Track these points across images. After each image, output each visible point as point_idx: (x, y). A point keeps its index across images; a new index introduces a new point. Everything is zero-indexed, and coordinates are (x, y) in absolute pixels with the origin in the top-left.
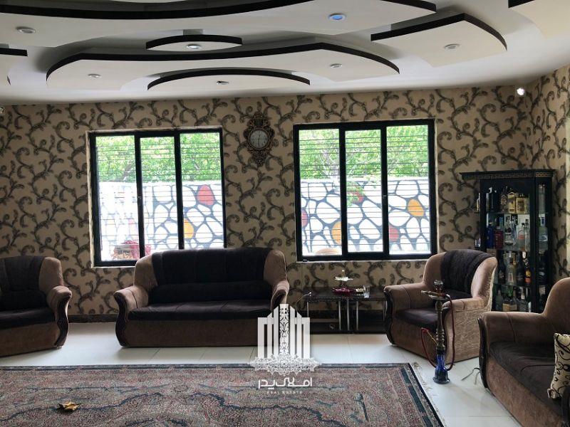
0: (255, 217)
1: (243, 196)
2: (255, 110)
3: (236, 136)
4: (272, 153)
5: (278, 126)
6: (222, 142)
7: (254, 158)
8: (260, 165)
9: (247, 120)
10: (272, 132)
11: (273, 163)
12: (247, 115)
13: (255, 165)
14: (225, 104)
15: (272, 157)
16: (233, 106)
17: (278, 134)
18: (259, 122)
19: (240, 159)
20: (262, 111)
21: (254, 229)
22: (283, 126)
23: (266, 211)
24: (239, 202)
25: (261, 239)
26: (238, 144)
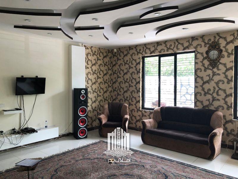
0: (210, 94)
1: (204, 83)
2: (212, 40)
3: (202, 54)
4: (221, 61)
5: (225, 47)
6: (196, 58)
7: (210, 64)
8: (213, 68)
9: (208, 46)
10: (221, 51)
11: (221, 66)
12: (208, 43)
13: (211, 68)
14: (197, 39)
15: (221, 63)
16: (201, 40)
17: (224, 51)
18: (214, 46)
19: (203, 65)
20: (216, 40)
21: (209, 100)
22: (227, 47)
23: (216, 91)
24: (202, 86)
25: (213, 105)
26: (202, 58)
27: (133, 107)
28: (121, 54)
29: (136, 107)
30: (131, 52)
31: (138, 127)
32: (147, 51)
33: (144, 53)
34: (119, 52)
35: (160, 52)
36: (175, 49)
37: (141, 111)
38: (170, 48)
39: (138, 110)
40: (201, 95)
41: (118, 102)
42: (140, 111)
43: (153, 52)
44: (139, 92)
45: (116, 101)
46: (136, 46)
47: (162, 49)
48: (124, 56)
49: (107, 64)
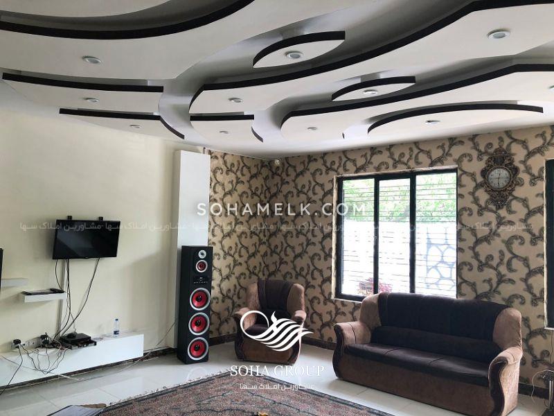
0: (492, 267)
1: (478, 242)
2: (496, 146)
3: (472, 175)
4: (515, 193)
5: (524, 162)
6: (459, 183)
7: (493, 200)
8: (499, 207)
9: (485, 158)
10: (516, 170)
11: (516, 205)
12: (486, 152)
13: (494, 208)
14: (461, 142)
15: (516, 198)
16: (470, 144)
17: (523, 172)
18: (500, 158)
19: (476, 201)
20: (504, 147)
21: (489, 281)
22: (530, 162)
23: (506, 260)
24: (473, 248)
25: (499, 293)
26: (474, 184)
27: (316, 292)
28: (291, 170)
29: (322, 293)
30: (313, 166)
31: (326, 339)
32: (349, 165)
33: (341, 171)
34: (286, 165)
35: (378, 169)
36: (412, 163)
37: (334, 303)
38: (399, 162)
39: (327, 300)
40: (471, 269)
41: (282, 279)
42: (331, 301)
43: (362, 168)
44: (329, 258)
45: (275, 276)
46: (324, 154)
47: (382, 163)
48: (297, 175)
49: (259, 193)
